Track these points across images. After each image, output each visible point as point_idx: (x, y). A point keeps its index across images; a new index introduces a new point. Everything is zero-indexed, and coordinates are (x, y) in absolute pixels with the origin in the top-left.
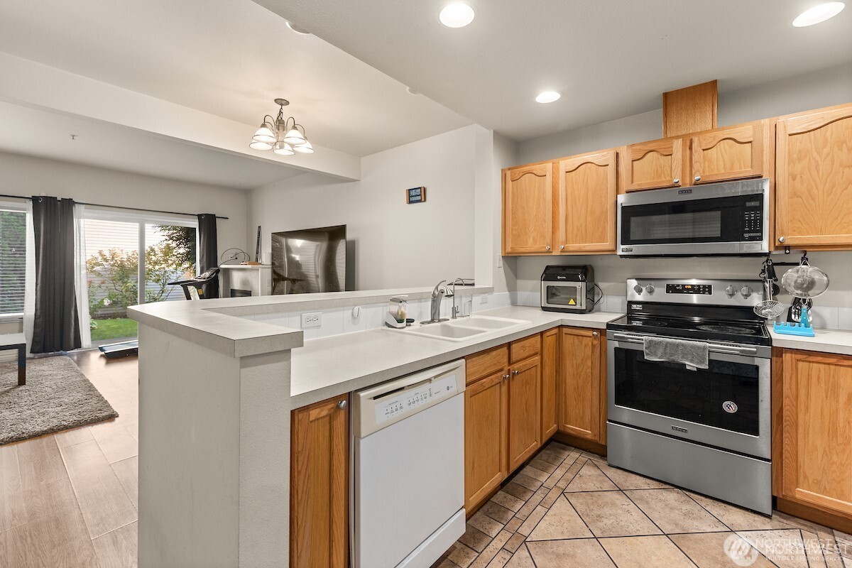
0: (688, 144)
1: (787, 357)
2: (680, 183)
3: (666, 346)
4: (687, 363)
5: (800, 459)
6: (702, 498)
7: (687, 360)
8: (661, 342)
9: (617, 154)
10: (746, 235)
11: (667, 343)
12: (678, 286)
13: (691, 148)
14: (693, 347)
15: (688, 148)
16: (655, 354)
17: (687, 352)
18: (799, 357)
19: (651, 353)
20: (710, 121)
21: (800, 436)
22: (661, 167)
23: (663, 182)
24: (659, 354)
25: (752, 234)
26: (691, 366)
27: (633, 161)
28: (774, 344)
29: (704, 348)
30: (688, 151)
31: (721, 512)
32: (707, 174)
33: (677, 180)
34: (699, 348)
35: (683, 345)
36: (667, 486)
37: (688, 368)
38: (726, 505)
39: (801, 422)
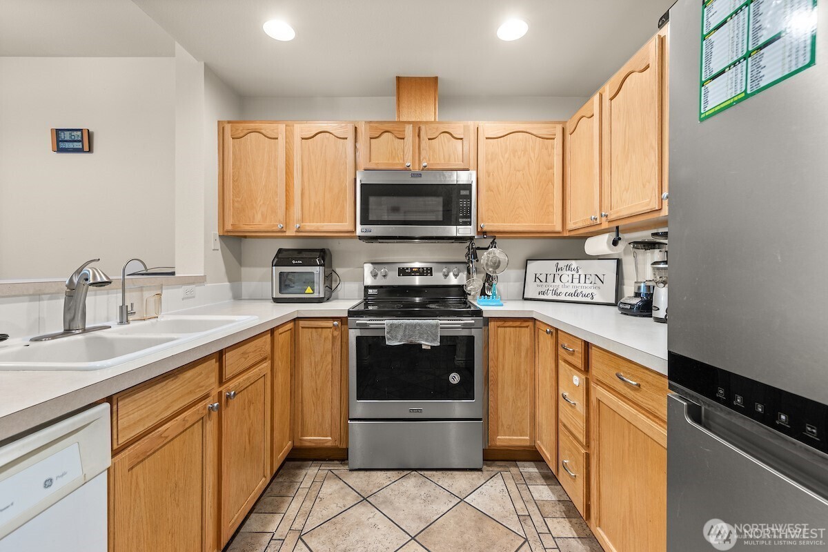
0: (417, 131)
1: (492, 324)
2: (411, 168)
3: (405, 328)
4: (423, 342)
5: (499, 411)
7: (423, 339)
8: (400, 325)
9: (356, 128)
10: (461, 220)
11: (407, 324)
12: (407, 269)
13: (419, 136)
14: (428, 325)
15: (417, 135)
16: (395, 338)
17: (423, 331)
18: (500, 323)
19: (392, 337)
20: (433, 114)
21: (499, 391)
22: (395, 149)
23: (397, 164)
24: (399, 337)
25: (464, 220)
26: (426, 345)
27: (371, 138)
28: (485, 315)
29: (437, 325)
30: (417, 137)
31: (450, 482)
32: (431, 162)
33: (409, 164)
34: (432, 326)
35: (419, 325)
36: (406, 473)
37: (424, 347)
38: (451, 472)
39: (500, 379)
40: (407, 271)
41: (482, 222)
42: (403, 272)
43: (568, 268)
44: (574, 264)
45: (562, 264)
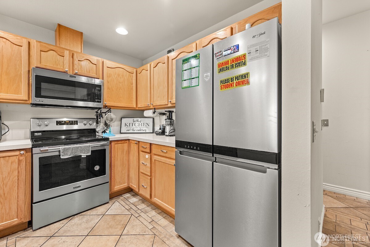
0: (71, 55)
1: (113, 143)
2: (68, 72)
3: (73, 149)
4: (82, 154)
5: (116, 177)
6: (87, 212)
7: (82, 153)
8: (70, 148)
9: (29, 43)
10: (96, 100)
11: (73, 147)
13: (73, 57)
14: (85, 147)
15: (71, 57)
17: (82, 150)
18: (116, 143)
19: (65, 154)
20: (80, 49)
22: (58, 60)
23: (60, 68)
24: (69, 154)
25: (98, 100)
26: (84, 155)
27: (41, 51)
28: (110, 140)
29: (89, 146)
30: (71, 58)
32: (80, 71)
33: (67, 70)
34: (87, 146)
35: (80, 147)
37: (82, 157)
38: (95, 208)
39: (116, 164)
40: (62, 122)
41: (106, 101)
42: (59, 123)
43: (138, 121)
44: (139, 119)
45: (135, 119)
